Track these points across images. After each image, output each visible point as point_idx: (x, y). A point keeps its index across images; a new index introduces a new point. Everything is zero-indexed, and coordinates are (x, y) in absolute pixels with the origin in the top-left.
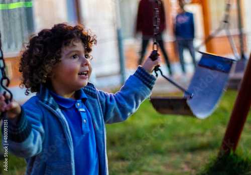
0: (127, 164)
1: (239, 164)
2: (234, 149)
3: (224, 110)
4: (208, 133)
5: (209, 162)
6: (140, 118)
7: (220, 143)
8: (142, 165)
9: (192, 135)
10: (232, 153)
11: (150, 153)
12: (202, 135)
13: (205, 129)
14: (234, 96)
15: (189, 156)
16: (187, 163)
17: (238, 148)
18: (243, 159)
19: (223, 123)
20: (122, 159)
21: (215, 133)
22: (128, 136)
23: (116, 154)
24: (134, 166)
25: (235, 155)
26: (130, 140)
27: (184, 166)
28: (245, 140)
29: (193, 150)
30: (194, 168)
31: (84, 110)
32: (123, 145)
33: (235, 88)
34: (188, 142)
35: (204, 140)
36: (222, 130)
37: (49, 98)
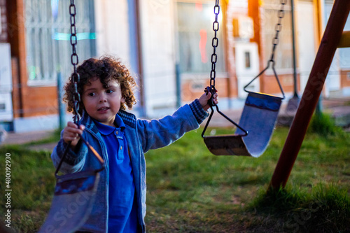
0: (179, 193)
1: (288, 200)
2: (284, 185)
3: (275, 146)
4: (259, 168)
5: (258, 196)
6: (193, 149)
7: (270, 179)
8: (193, 195)
9: (243, 169)
10: (281, 188)
11: (200, 184)
12: (253, 169)
13: (256, 164)
14: (286, 133)
15: (239, 189)
16: (237, 196)
17: (287, 184)
18: (292, 195)
19: (274, 159)
20: (174, 188)
21: (265, 168)
22: (181, 167)
23: (168, 183)
24: (185, 195)
25: (283, 190)
26: (182, 170)
27: (233, 199)
28: (294, 177)
29: (243, 183)
30: (243, 201)
31: (122, 138)
32: (175, 175)
33: (287, 126)
34: (239, 176)
35: (254, 174)
36: (273, 166)
37: (90, 123)
